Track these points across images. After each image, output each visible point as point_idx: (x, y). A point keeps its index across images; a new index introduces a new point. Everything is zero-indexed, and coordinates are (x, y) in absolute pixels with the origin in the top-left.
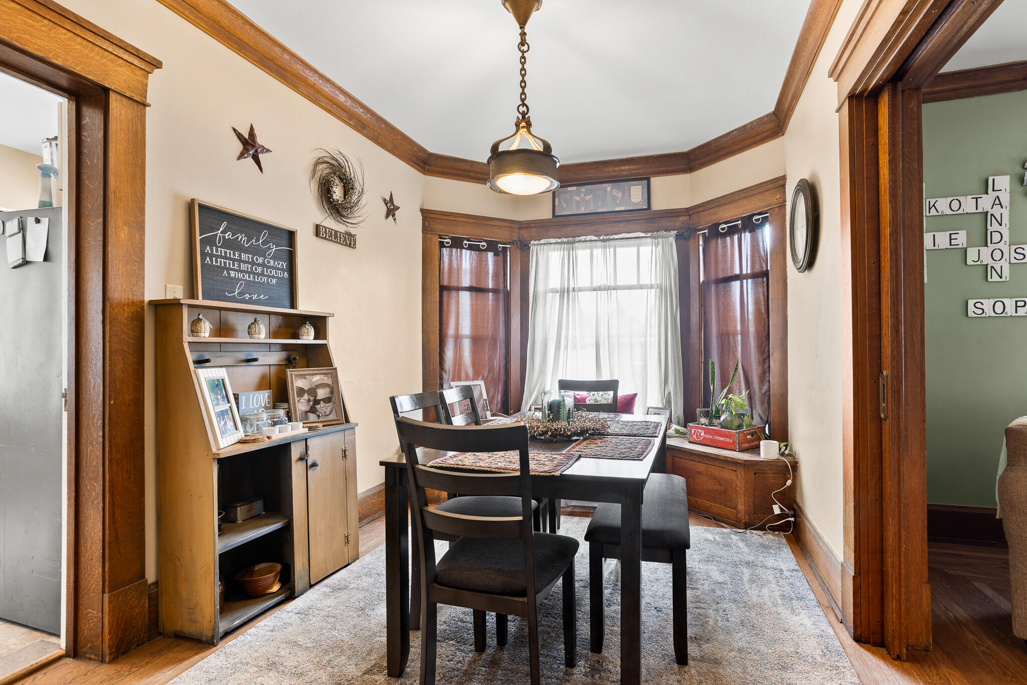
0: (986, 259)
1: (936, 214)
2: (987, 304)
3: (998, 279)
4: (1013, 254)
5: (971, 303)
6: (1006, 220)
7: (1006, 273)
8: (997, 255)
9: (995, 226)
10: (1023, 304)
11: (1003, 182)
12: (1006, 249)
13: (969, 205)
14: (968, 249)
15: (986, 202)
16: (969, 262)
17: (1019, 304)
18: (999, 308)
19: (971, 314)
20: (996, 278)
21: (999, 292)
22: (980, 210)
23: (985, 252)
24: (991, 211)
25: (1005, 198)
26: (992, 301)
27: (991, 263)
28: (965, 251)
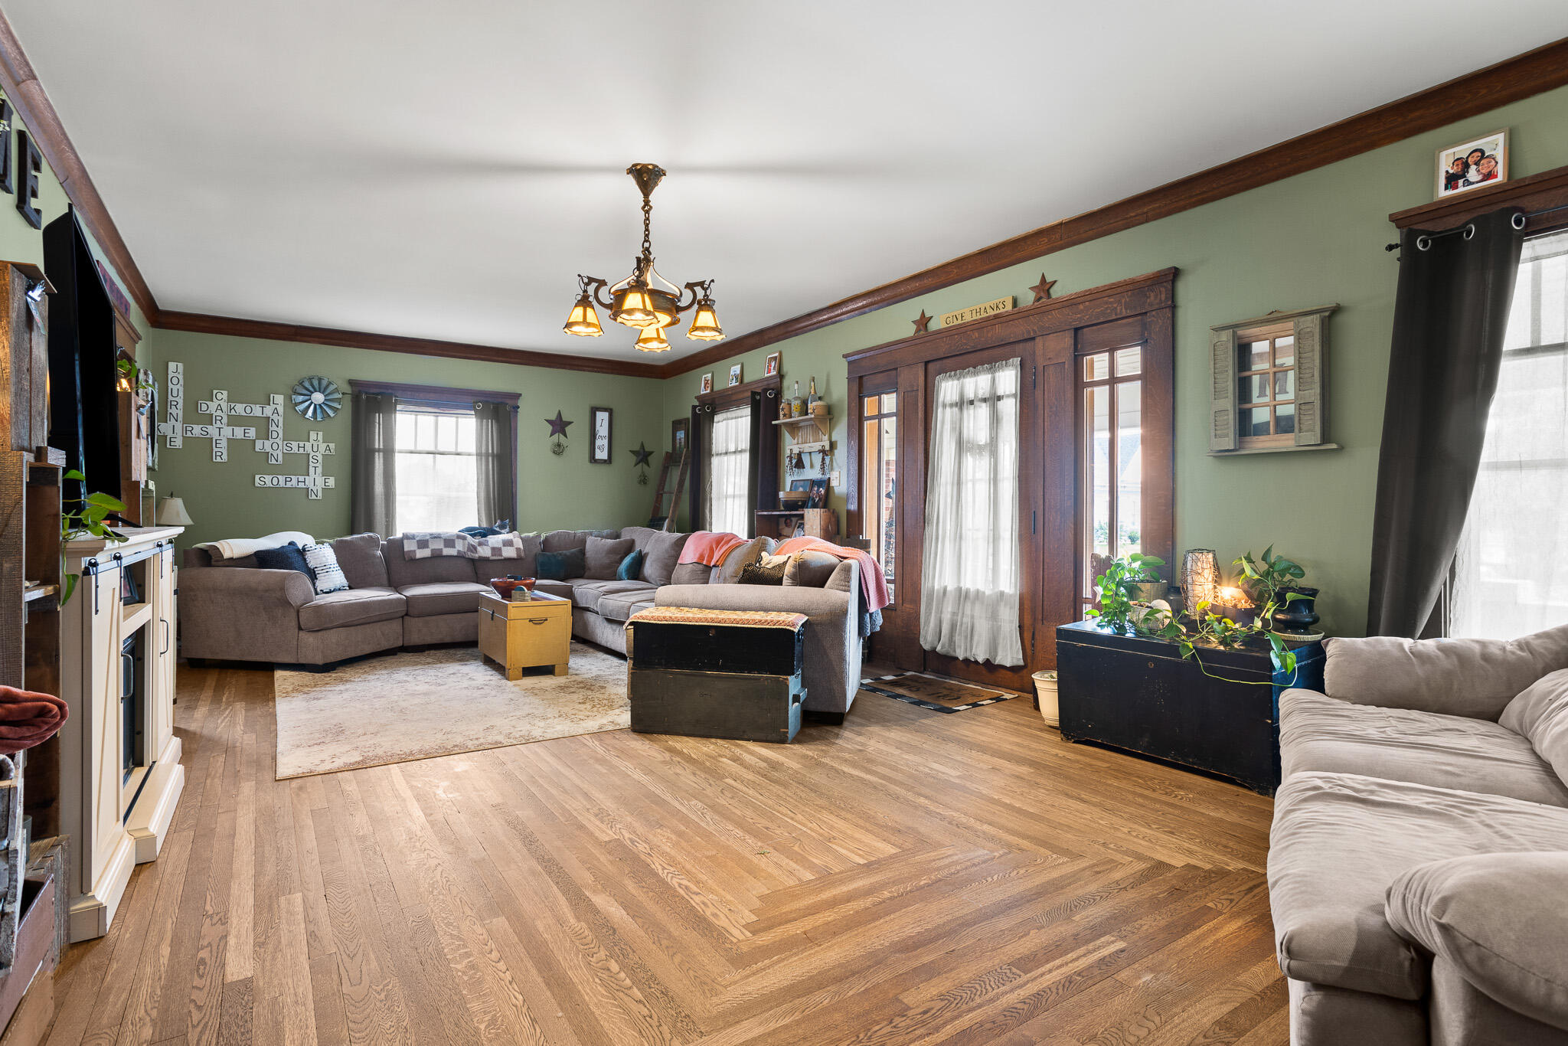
0: (268, 449)
1: (235, 413)
2: (268, 478)
3: (276, 462)
4: (285, 447)
5: (257, 477)
6: (281, 424)
7: (280, 458)
8: (275, 446)
9: (274, 427)
10: (289, 479)
11: (279, 399)
12: (280, 443)
13: (257, 411)
14: (257, 441)
15: (268, 411)
16: (257, 449)
17: (288, 479)
18: (275, 481)
19: (257, 485)
20: (274, 462)
21: (275, 470)
22: (264, 415)
23: (268, 443)
24: (272, 417)
25: (281, 410)
26: (271, 477)
27: (271, 451)
28: (254, 441)
